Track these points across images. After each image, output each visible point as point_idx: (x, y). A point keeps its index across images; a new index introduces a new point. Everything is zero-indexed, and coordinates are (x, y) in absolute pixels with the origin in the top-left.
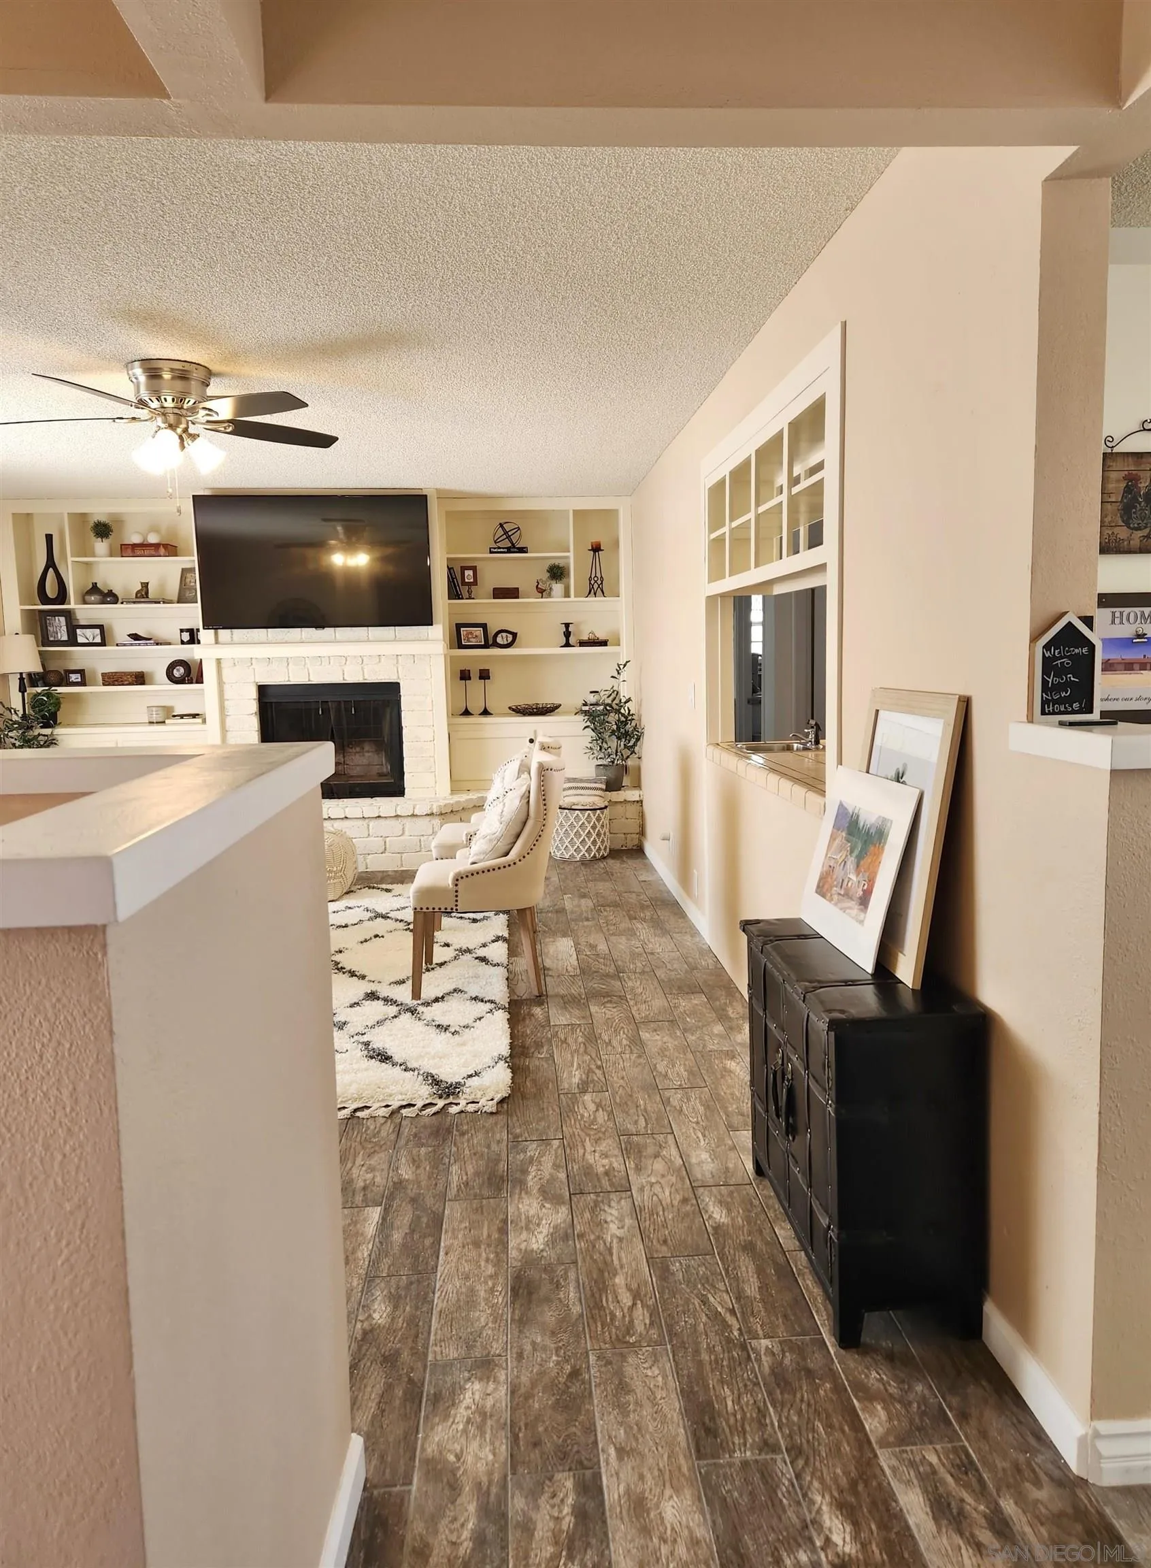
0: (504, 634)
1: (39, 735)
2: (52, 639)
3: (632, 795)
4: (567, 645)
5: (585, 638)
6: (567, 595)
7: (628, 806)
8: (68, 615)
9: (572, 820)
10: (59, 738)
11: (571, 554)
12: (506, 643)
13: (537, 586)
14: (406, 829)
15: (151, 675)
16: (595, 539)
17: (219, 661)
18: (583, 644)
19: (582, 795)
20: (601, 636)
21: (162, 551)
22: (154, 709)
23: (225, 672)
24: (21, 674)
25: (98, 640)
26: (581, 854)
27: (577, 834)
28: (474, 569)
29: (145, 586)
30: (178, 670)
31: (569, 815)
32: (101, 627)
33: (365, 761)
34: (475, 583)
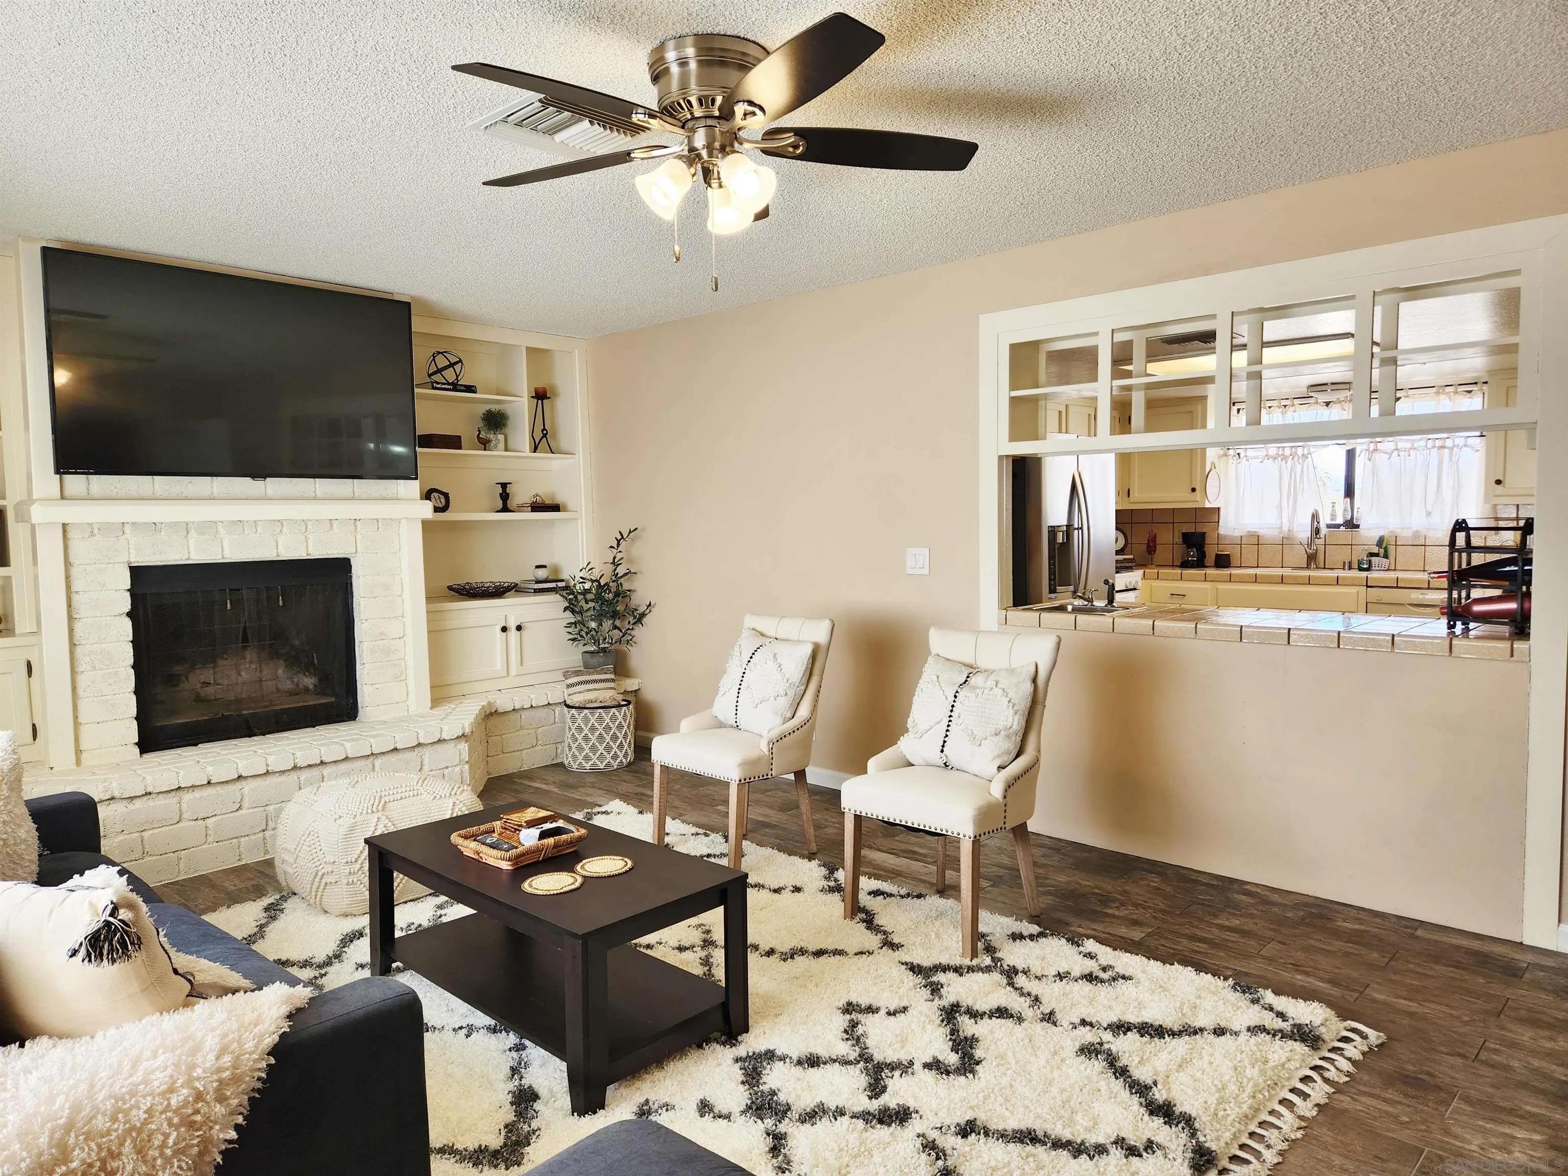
4: (505, 509)
5: (538, 501)
6: (506, 449)
11: (523, 400)
13: (478, 435)
14: (426, 762)
16: (539, 384)
17: (65, 527)
19: (595, 689)
23: (74, 545)
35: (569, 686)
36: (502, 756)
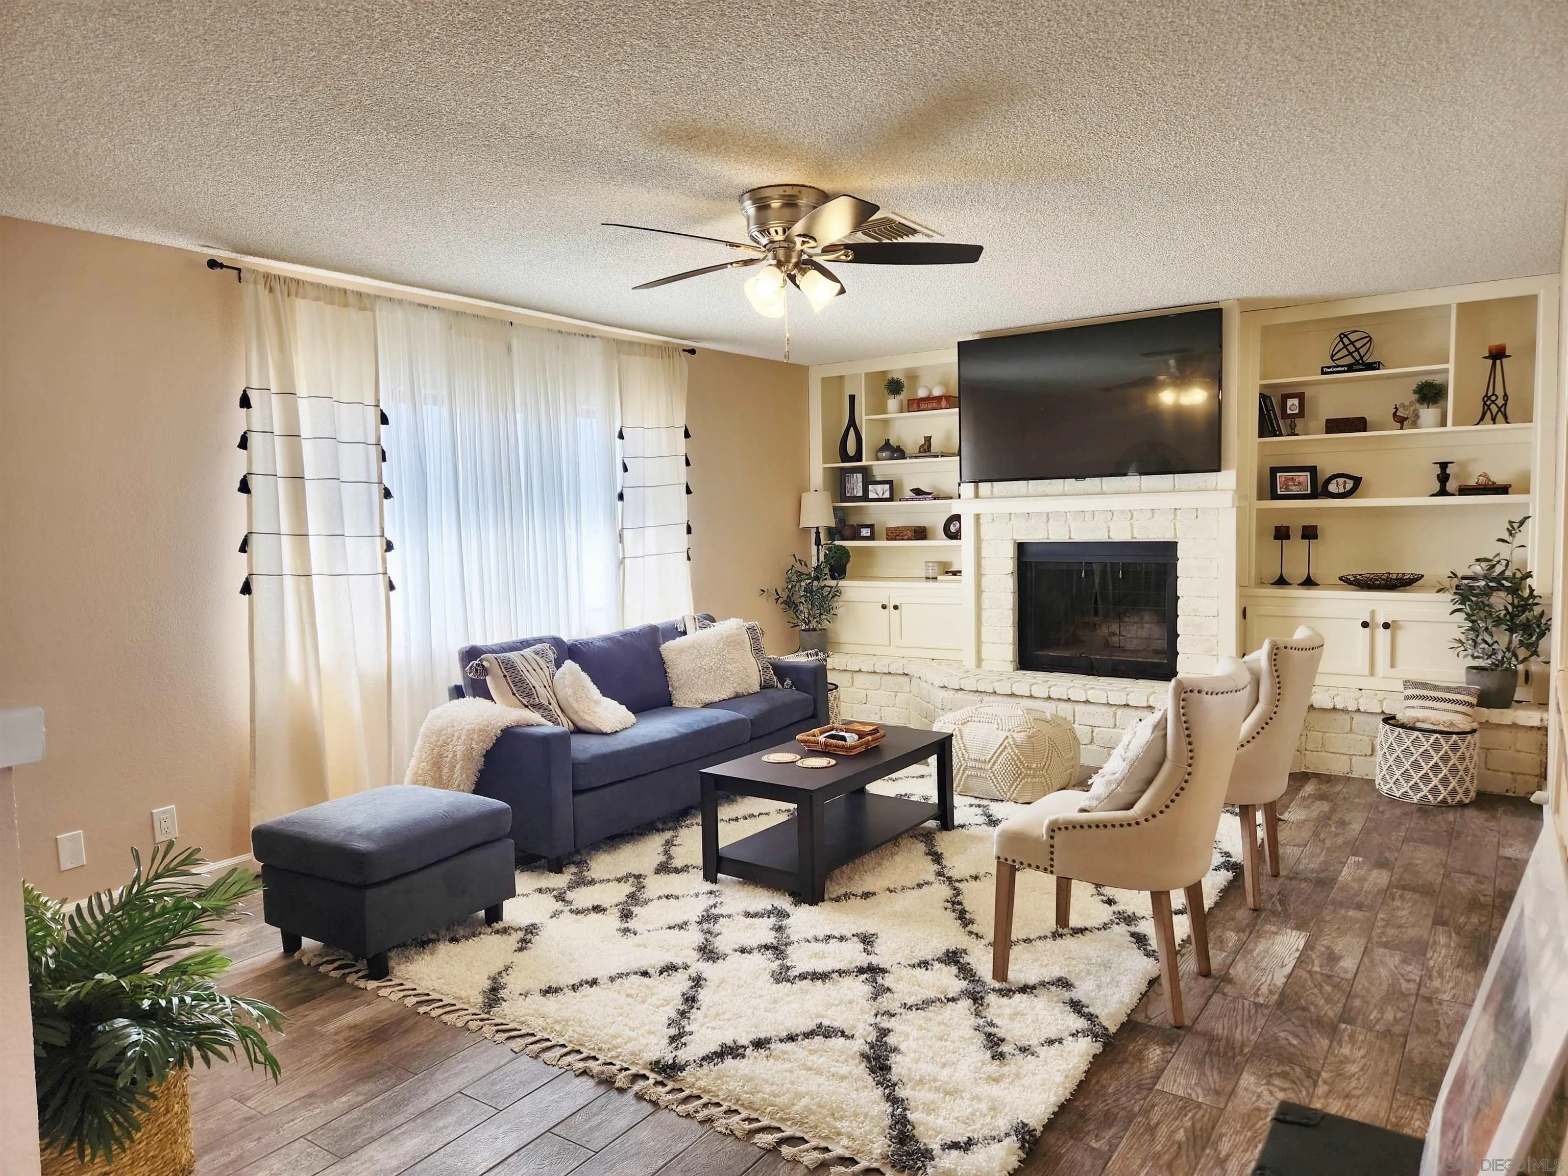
0: (1341, 480)
1: (825, 586)
2: (848, 495)
3: (1529, 717)
4: (1443, 492)
5: (1472, 482)
6: (1443, 424)
7: (1521, 735)
8: (866, 472)
9: (1408, 743)
10: (843, 590)
11: (1451, 366)
12: (1342, 491)
13: (1395, 413)
15: (934, 529)
16: (1496, 342)
17: (978, 517)
18: (1464, 491)
19: (1432, 708)
20: (1499, 478)
21: (944, 403)
22: (931, 564)
23: (984, 528)
24: (817, 528)
25: (887, 495)
26: (1421, 794)
27: (1416, 765)
28: (1301, 397)
29: (928, 439)
30: (955, 525)
31: (1403, 735)
32: (890, 483)
33: (1144, 633)
34: (1301, 414)
35: (1407, 698)
36: (1324, 754)
